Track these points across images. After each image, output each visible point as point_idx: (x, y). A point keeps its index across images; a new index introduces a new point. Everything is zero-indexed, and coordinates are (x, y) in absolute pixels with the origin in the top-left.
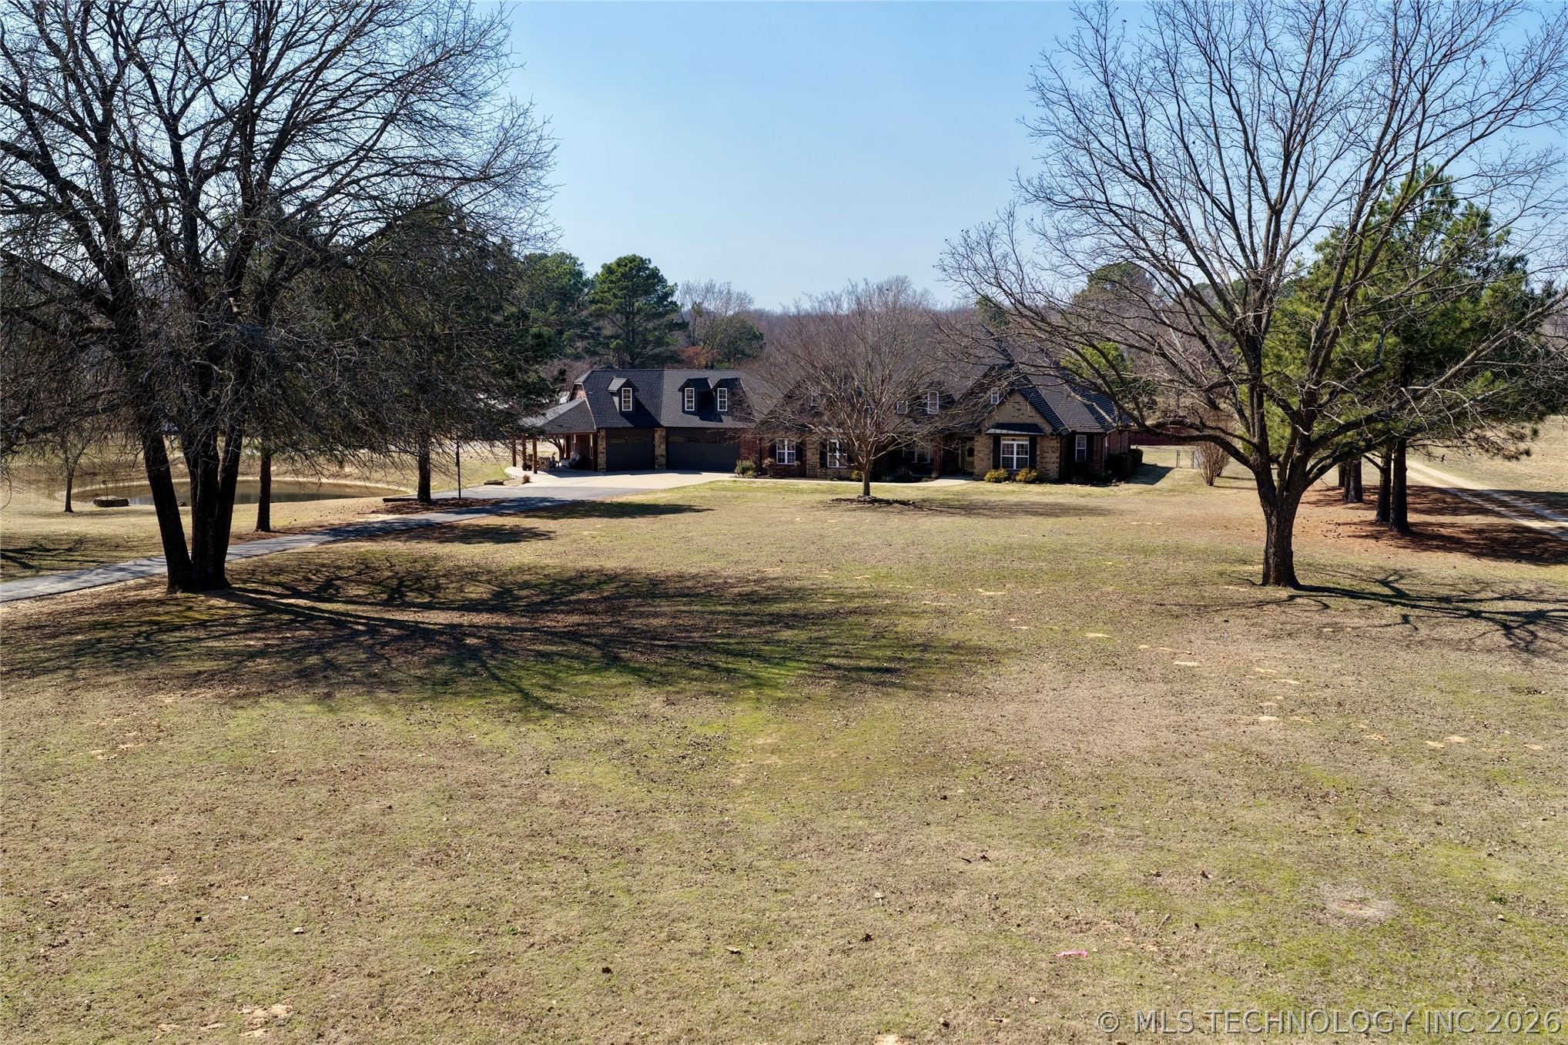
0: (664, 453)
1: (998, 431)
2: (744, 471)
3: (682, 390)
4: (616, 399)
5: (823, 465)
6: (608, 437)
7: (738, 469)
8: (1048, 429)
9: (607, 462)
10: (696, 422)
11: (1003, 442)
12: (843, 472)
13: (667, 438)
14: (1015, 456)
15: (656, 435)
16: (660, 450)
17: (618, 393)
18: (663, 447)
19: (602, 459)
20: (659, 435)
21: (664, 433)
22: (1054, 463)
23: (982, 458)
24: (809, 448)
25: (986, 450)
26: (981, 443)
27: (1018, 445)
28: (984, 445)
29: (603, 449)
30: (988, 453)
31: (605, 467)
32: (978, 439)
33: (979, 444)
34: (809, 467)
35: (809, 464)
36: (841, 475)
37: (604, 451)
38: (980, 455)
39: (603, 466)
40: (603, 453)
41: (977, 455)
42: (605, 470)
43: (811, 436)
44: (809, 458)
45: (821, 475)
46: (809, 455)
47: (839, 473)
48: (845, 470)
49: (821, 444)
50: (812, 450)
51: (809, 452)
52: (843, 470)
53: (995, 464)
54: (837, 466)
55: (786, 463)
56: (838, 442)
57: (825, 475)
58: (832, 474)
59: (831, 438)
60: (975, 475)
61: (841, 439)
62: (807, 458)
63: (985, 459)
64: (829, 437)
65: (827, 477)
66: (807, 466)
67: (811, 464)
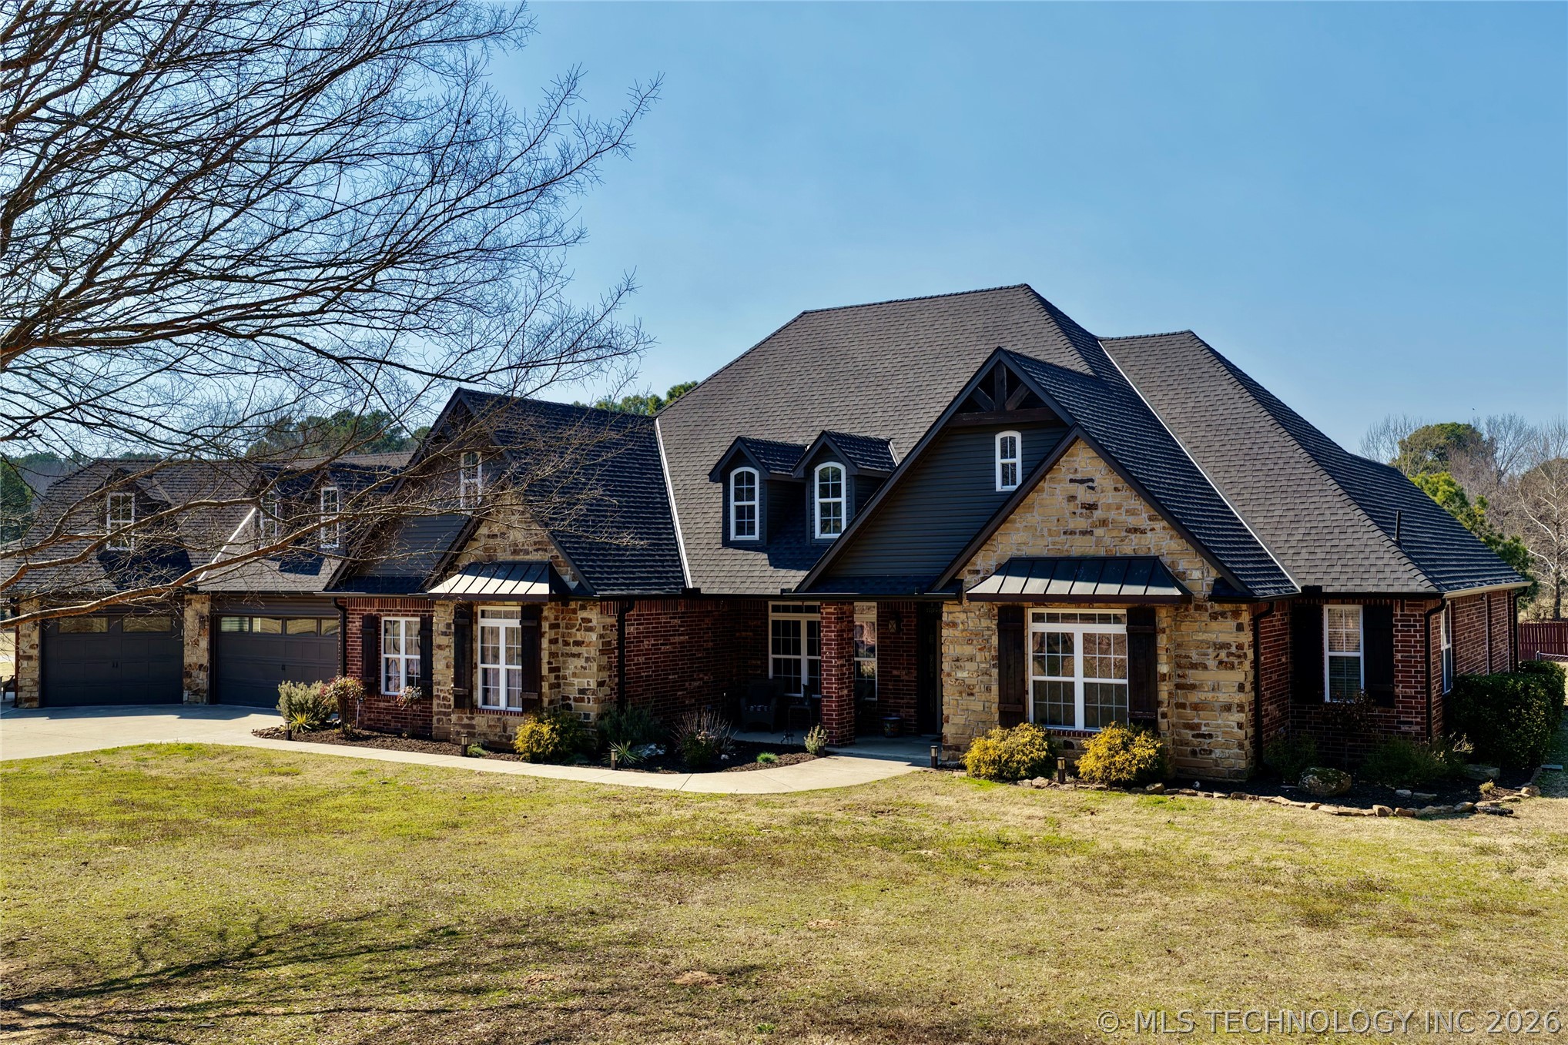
0: (205, 660)
1: (1013, 585)
5: (462, 700)
8: (1199, 575)
11: (1034, 628)
12: (515, 727)
13: (215, 618)
14: (1079, 680)
15: (189, 613)
16: (196, 653)
18: (204, 643)
20: (194, 610)
21: (208, 609)
22: (1228, 708)
23: (968, 686)
24: (439, 647)
25: (979, 657)
26: (964, 630)
27: (1088, 639)
28: (973, 637)
29: (32, 647)
30: (984, 665)
31: (36, 695)
32: (951, 618)
33: (957, 633)
34: (438, 704)
35: (438, 697)
36: (508, 733)
37: (35, 652)
38: (960, 675)
39: (31, 692)
40: (30, 658)
41: (949, 675)
42: (35, 704)
43: (443, 609)
44: (440, 678)
45: (458, 733)
46: (439, 668)
47: (505, 728)
48: (517, 720)
49: (455, 634)
50: (446, 652)
51: (439, 660)
52: (514, 717)
53: (1003, 708)
54: (502, 703)
55: (402, 691)
56: (502, 626)
57: (468, 734)
58: (488, 730)
59: (485, 615)
60: (946, 748)
61: (511, 615)
62: (435, 678)
63: (980, 689)
64: (480, 609)
65: (474, 741)
66: (435, 703)
67: (444, 698)
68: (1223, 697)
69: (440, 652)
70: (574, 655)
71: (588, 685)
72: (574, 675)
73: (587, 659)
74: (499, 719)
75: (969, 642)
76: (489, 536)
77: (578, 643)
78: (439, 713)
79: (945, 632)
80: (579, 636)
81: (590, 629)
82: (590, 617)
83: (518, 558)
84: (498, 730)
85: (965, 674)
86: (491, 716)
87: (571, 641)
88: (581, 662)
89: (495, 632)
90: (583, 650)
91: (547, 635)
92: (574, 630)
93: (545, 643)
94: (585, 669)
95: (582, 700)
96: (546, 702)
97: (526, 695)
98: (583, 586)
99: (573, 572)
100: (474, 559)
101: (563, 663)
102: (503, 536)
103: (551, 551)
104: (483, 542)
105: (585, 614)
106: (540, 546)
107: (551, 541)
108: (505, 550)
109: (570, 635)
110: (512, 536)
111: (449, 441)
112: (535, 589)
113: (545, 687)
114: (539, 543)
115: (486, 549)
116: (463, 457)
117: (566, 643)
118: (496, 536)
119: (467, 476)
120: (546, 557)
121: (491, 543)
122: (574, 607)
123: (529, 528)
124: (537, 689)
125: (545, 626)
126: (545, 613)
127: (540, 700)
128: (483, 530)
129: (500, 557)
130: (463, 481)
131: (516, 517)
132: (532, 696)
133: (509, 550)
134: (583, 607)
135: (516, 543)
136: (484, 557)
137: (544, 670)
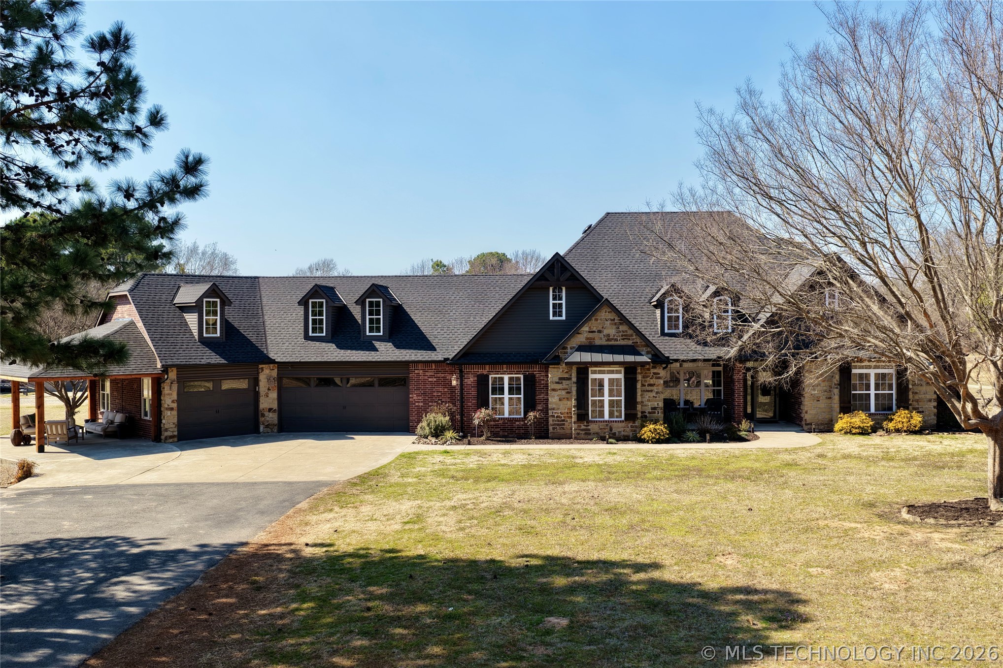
0: (275, 406)
2: (438, 432)
3: (304, 302)
4: (192, 319)
5: (582, 417)
6: (181, 381)
7: (423, 426)
9: (180, 425)
10: (331, 353)
11: (855, 371)
12: (618, 428)
13: (280, 379)
14: (872, 392)
15: (263, 377)
16: (269, 400)
17: (196, 307)
18: (274, 395)
19: (170, 420)
20: (266, 374)
21: (275, 373)
22: (930, 401)
23: (817, 397)
24: (554, 390)
27: (877, 375)
28: (820, 376)
29: (173, 402)
30: (825, 388)
31: (176, 433)
32: (809, 368)
33: (812, 375)
34: (553, 420)
35: (553, 416)
36: (613, 432)
37: (175, 405)
38: (813, 392)
39: (173, 432)
40: (172, 409)
41: (808, 393)
42: (176, 439)
43: (556, 370)
44: (554, 406)
45: (578, 434)
46: (554, 400)
47: (611, 429)
48: (620, 425)
49: (577, 383)
50: (559, 393)
51: (553, 397)
52: (617, 423)
53: (842, 405)
54: (607, 417)
55: (506, 415)
56: (606, 377)
57: (586, 434)
58: (600, 431)
59: (594, 372)
60: (806, 424)
61: (612, 372)
62: (550, 406)
63: (823, 398)
64: (590, 369)
65: (590, 437)
66: (550, 419)
67: (557, 417)
68: (928, 397)
69: (553, 393)
70: (648, 391)
71: (658, 404)
72: (649, 401)
73: (657, 393)
74: (607, 425)
76: (589, 332)
77: (650, 385)
78: (555, 424)
79: (807, 375)
80: (652, 382)
81: (659, 378)
83: (613, 342)
84: (607, 429)
85: (816, 392)
86: (601, 424)
87: (646, 384)
88: (654, 394)
89: (601, 381)
90: (655, 388)
91: (640, 382)
92: (648, 379)
93: (639, 385)
95: (655, 413)
96: (639, 415)
97: (629, 412)
98: (659, 358)
99: (649, 349)
100: (579, 344)
101: (641, 395)
102: (600, 332)
103: (633, 339)
104: (585, 335)
105: (655, 371)
106: (626, 337)
107: (637, 335)
108: (601, 339)
109: (646, 381)
110: (606, 332)
111: (548, 280)
112: (639, 359)
113: (639, 407)
114: (625, 335)
115: (587, 339)
116: (551, 289)
117: (643, 385)
118: (595, 332)
119: (554, 299)
120: (630, 343)
121: (591, 335)
122: (648, 367)
123: (618, 328)
124: (635, 408)
125: (639, 377)
126: (639, 371)
127: (637, 414)
128: (585, 328)
129: (598, 342)
130: (551, 302)
131: (609, 322)
132: (633, 412)
133: (604, 339)
134: (654, 367)
135: (608, 335)
136: (586, 342)
137: (639, 399)
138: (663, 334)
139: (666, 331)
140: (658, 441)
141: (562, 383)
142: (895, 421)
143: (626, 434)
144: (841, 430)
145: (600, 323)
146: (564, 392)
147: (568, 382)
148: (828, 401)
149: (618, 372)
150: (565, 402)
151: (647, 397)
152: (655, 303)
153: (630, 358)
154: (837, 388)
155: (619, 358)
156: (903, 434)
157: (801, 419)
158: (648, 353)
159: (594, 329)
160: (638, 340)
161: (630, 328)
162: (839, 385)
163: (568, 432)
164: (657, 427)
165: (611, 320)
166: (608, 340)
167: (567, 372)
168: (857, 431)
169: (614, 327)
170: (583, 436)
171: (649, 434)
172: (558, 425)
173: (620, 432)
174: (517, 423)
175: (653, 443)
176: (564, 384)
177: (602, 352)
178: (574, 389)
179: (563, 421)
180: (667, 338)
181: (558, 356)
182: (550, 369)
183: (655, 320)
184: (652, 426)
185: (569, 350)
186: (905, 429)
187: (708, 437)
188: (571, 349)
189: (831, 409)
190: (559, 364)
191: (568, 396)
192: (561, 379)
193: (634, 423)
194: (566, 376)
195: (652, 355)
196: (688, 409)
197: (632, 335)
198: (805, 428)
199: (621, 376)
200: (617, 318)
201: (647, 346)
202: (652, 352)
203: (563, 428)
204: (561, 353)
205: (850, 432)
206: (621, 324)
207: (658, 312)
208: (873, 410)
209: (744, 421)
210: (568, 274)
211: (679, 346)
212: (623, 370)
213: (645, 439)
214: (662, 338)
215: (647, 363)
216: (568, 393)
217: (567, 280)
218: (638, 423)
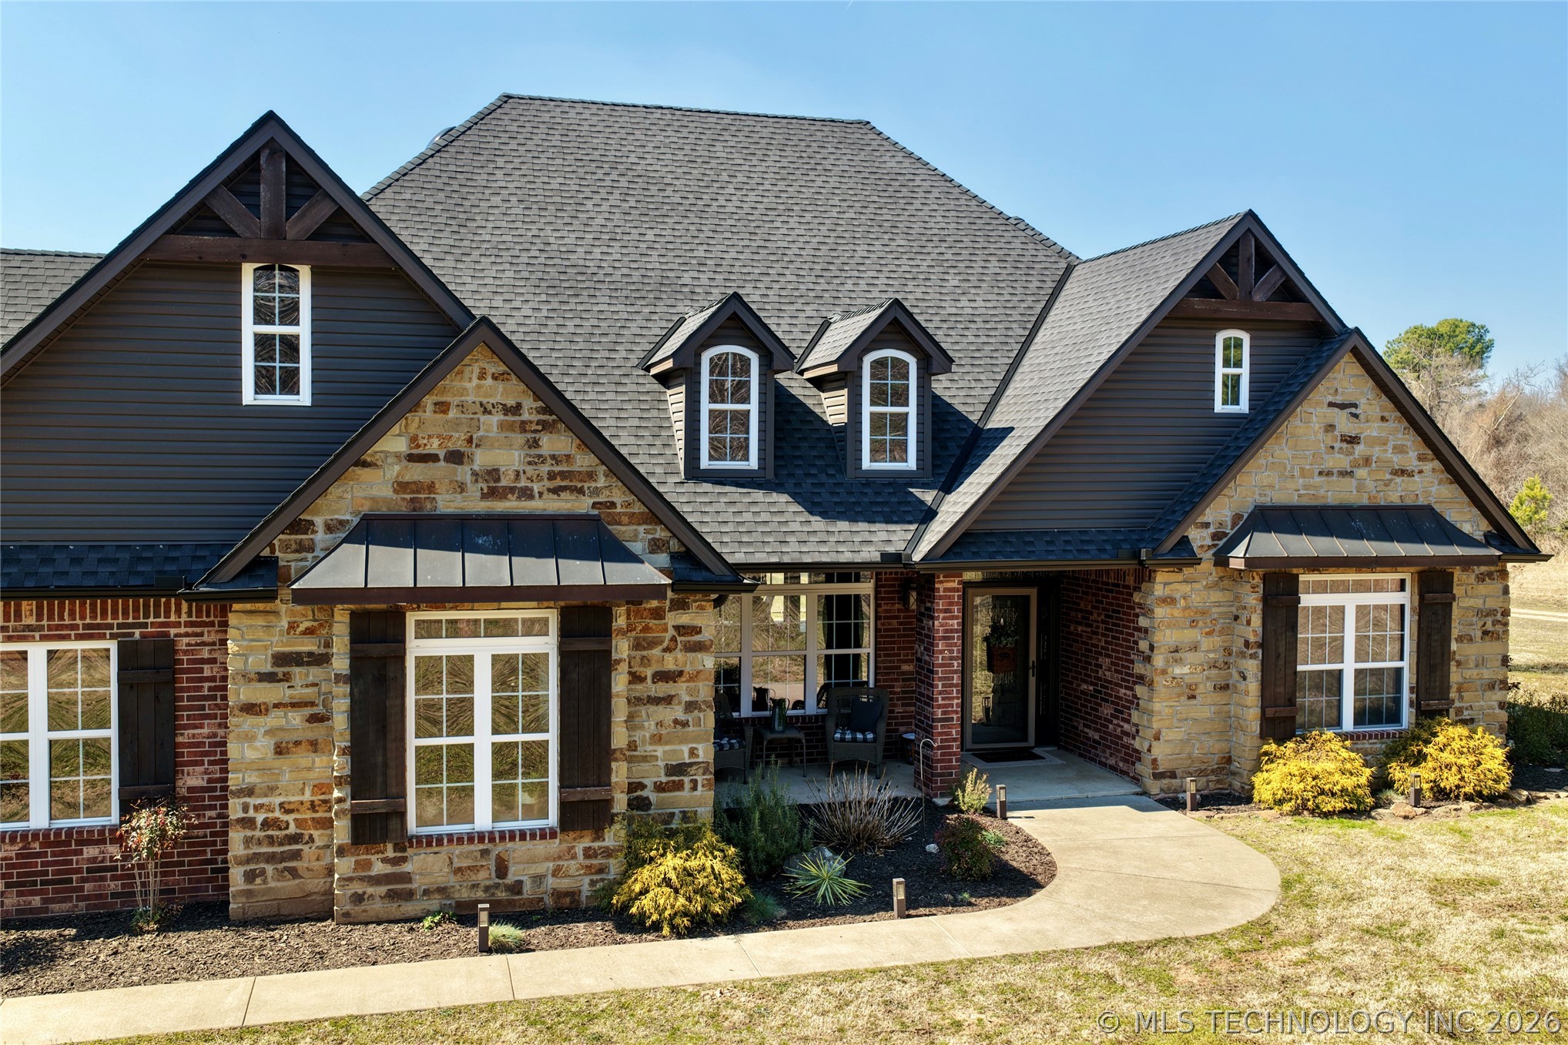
5: (376, 823)
11: (1301, 599)
14: (1349, 667)
23: (1189, 686)
24: (250, 709)
25: (1206, 643)
26: (1186, 608)
27: (1362, 611)
28: (1198, 617)
30: (1211, 655)
32: (1167, 591)
33: (1177, 613)
34: (248, 841)
35: (247, 823)
36: (511, 878)
38: (1178, 671)
41: (1164, 672)
43: (260, 621)
44: (252, 778)
45: (358, 899)
46: (250, 754)
47: (502, 870)
48: (541, 847)
49: (354, 677)
50: (274, 719)
51: (250, 738)
52: (528, 844)
53: (1270, 712)
54: (483, 817)
55: (39, 817)
56: (482, 651)
57: (392, 895)
58: (452, 880)
59: (428, 630)
60: (1158, 776)
61: (504, 628)
62: (234, 780)
63: (1205, 688)
64: (412, 618)
65: (410, 908)
66: (236, 836)
67: (266, 824)
68: (1488, 674)
69: (249, 722)
70: (656, 701)
71: (693, 752)
72: (657, 739)
73: (691, 706)
74: (485, 853)
75: (1193, 623)
76: (412, 458)
77: (663, 676)
78: (249, 860)
79: (1160, 612)
80: (670, 663)
81: (699, 647)
82: (698, 622)
83: (511, 505)
84: (482, 875)
85: (1186, 670)
86: (458, 850)
87: (649, 672)
88: (678, 712)
89: (462, 668)
90: (681, 690)
91: (623, 668)
92: (656, 652)
93: (620, 683)
94: (685, 724)
95: (679, 786)
96: (620, 802)
97: (578, 794)
98: (698, 564)
99: (660, 533)
100: (366, 508)
101: (631, 717)
102: (456, 457)
103: (596, 491)
104: (394, 471)
105: (684, 619)
106: (565, 482)
107: (612, 472)
108: (462, 488)
109: (645, 661)
110: (482, 459)
111: (231, 233)
112: (621, 574)
113: (620, 773)
114: (563, 475)
115: (401, 486)
116: (248, 271)
117: (635, 678)
118: (434, 458)
119: (262, 314)
120: (582, 505)
121: (418, 473)
122: (654, 603)
123: (535, 444)
124: (603, 778)
125: (622, 648)
126: (620, 621)
127: (608, 803)
128: (394, 443)
129: (447, 503)
130: (249, 329)
131: (496, 418)
132: (593, 793)
133: (474, 490)
134: (680, 605)
135: (494, 474)
136: (400, 504)
137: (619, 738)
138: (694, 473)
139: (705, 463)
140: (700, 926)
141: (287, 677)
142: (1431, 764)
143: (564, 884)
144: (1280, 802)
145: (457, 424)
146: (296, 718)
147: (315, 673)
148: (1220, 697)
149: (532, 628)
150: (303, 758)
151: (650, 726)
152: (669, 364)
153: (584, 573)
154: (1253, 656)
155: (538, 571)
156: (1466, 806)
157: (1134, 756)
158: (656, 546)
159: (434, 447)
160: (619, 496)
161: (585, 444)
162: (1261, 645)
163: (315, 884)
164: (693, 864)
165: (507, 410)
166: (492, 493)
167: (310, 632)
168: (1339, 804)
169: (519, 439)
170: (377, 907)
171: (662, 896)
172: (271, 858)
173: (538, 879)
174: (90, 852)
175: (678, 934)
176: (297, 681)
177: (465, 545)
178: (341, 707)
179: (295, 839)
180: (707, 487)
181: (271, 563)
182: (233, 619)
183: (664, 424)
184: (671, 863)
185: (321, 537)
186: (1468, 789)
187: (899, 894)
188: (329, 528)
189: (1228, 724)
190: (270, 596)
191: (317, 731)
192: (281, 659)
193: (599, 836)
194: (308, 646)
195: (674, 557)
196: (767, 723)
197: (591, 476)
198: (1155, 787)
199: (546, 645)
200: (529, 403)
201: (653, 518)
202: (674, 545)
203: (294, 873)
204: (286, 547)
205: (1317, 812)
206: (546, 426)
207: (676, 398)
208: (1348, 723)
209: (971, 776)
210: (321, 212)
211: (747, 517)
212: (552, 617)
213: (643, 916)
214: (690, 487)
215: (657, 591)
216: (314, 719)
217: (317, 235)
218: (614, 836)
